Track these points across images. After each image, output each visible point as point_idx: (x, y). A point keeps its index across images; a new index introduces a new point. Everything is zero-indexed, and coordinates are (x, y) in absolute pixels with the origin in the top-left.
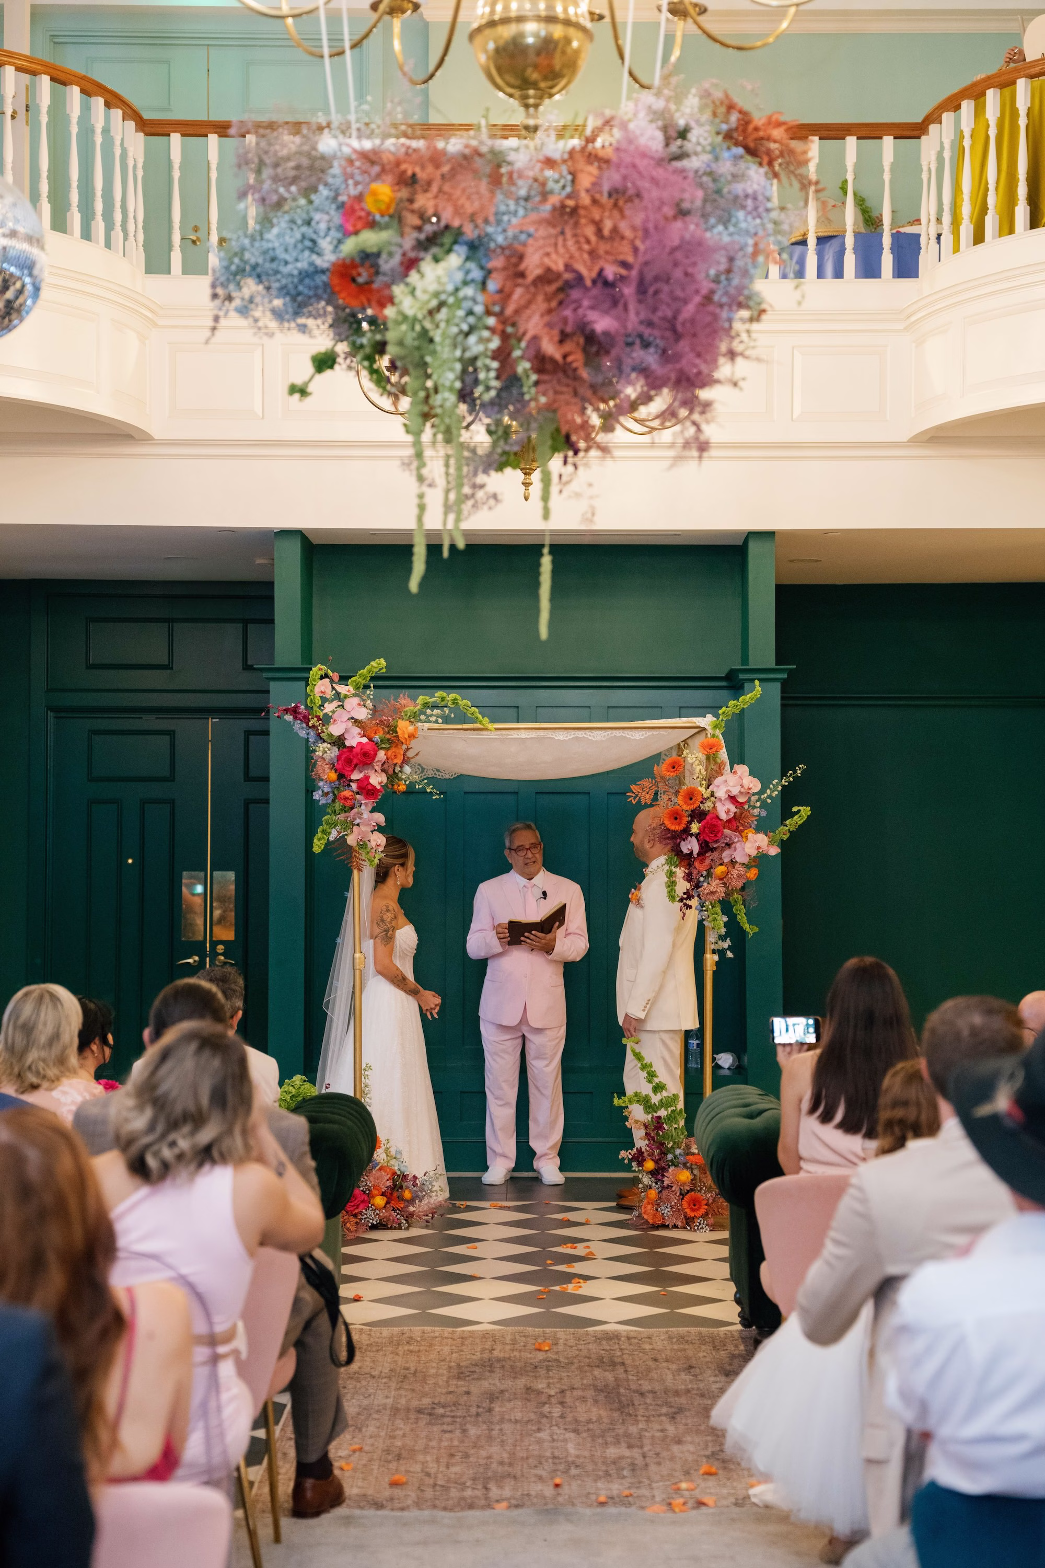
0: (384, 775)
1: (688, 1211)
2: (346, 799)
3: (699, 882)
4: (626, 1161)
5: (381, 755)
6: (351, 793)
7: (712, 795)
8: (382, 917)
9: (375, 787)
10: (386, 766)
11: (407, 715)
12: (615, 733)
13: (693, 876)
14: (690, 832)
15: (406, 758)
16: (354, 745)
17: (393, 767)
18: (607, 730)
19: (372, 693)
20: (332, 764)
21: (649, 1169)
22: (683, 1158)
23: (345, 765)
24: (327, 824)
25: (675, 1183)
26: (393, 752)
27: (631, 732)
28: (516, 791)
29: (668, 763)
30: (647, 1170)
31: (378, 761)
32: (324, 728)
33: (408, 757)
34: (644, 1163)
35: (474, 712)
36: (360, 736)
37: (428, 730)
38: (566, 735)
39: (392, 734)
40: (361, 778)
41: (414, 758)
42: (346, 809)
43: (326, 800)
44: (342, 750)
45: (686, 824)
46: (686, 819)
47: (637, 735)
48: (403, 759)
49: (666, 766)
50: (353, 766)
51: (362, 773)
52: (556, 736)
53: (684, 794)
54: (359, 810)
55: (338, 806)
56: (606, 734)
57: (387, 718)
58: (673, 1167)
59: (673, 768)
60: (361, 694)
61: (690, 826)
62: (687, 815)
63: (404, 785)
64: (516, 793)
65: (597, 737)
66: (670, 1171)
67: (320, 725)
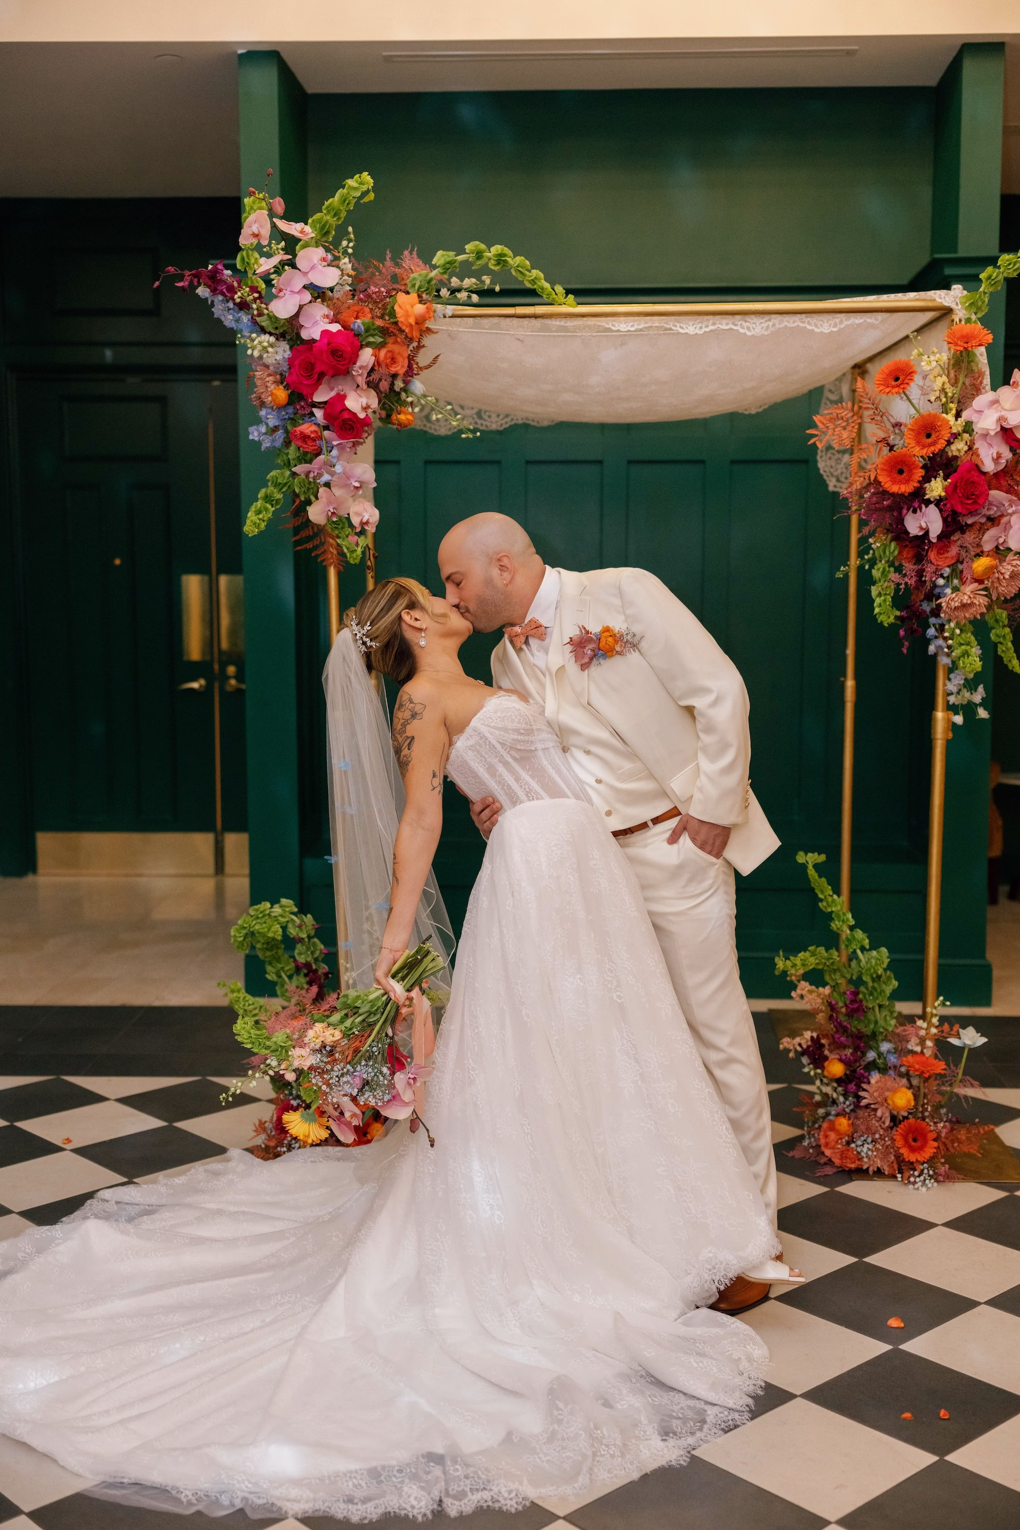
0: (373, 393)
1: (904, 1151)
2: (305, 438)
3: (935, 586)
4: (791, 1055)
5: (367, 356)
6: (314, 428)
7: (968, 428)
9: (355, 414)
10: (375, 376)
11: (414, 286)
12: (787, 321)
13: (926, 576)
14: (927, 497)
15: (415, 366)
16: (317, 337)
17: (390, 379)
18: (773, 316)
19: (351, 245)
20: (279, 373)
21: (835, 1075)
22: (895, 1058)
23: (303, 376)
24: (275, 486)
25: (883, 1105)
26: (388, 351)
27: (815, 319)
28: (600, 458)
29: (887, 371)
30: (830, 1076)
31: (361, 367)
32: (263, 306)
33: (417, 364)
34: (826, 1064)
35: (535, 278)
36: (327, 320)
37: (453, 316)
38: (700, 325)
39: (387, 318)
40: (331, 399)
41: (428, 367)
42: (307, 458)
43: (273, 441)
44: (296, 346)
45: (919, 482)
46: (920, 473)
47: (826, 324)
48: (408, 367)
49: (883, 376)
50: (316, 376)
51: (332, 389)
52: (681, 327)
53: (916, 428)
54: (329, 458)
55: (292, 452)
56: (770, 324)
57: (377, 290)
58: (877, 1074)
59: (897, 379)
60: (330, 243)
61: (927, 485)
62: (921, 465)
63: (410, 414)
64: (600, 462)
65: (754, 328)
66: (873, 1081)
67: (255, 300)
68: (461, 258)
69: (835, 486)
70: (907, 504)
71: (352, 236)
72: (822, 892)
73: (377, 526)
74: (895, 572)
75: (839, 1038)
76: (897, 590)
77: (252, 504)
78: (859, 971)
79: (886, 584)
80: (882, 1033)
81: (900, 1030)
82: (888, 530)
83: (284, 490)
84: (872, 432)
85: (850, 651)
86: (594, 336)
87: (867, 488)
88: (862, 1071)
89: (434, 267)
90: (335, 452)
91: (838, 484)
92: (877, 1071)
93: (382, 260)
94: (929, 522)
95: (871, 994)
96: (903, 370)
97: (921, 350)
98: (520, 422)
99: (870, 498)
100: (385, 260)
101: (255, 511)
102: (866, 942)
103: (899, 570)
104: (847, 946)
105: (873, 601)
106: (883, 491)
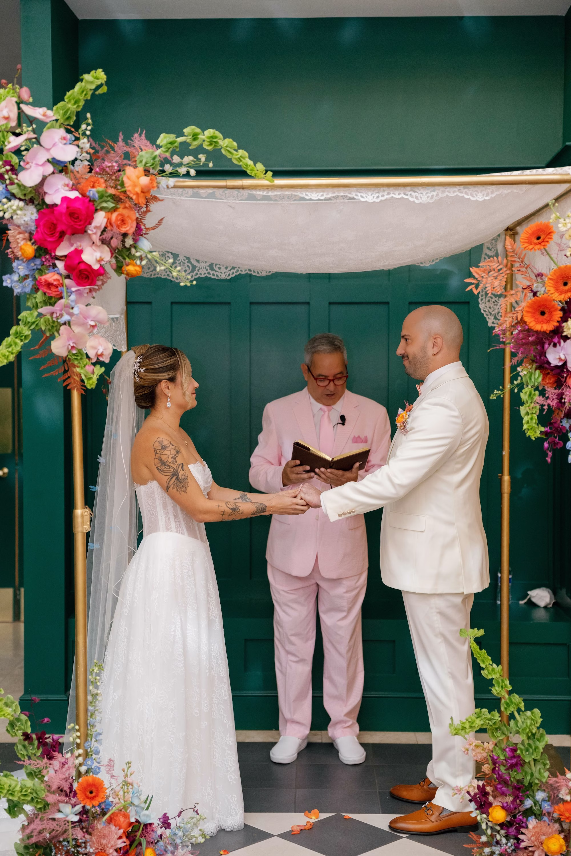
0: (106, 249)
2: (49, 285)
5: (100, 218)
6: (57, 277)
8: (160, 459)
9: (90, 266)
10: (108, 235)
11: (141, 162)
12: (448, 191)
13: (565, 399)
14: (564, 334)
15: (143, 227)
16: (58, 202)
17: (121, 238)
18: (437, 187)
19: (89, 128)
20: (28, 232)
21: (498, 820)
22: (548, 805)
23: (46, 233)
24: (24, 324)
25: (539, 848)
26: (119, 215)
27: (472, 190)
28: (308, 301)
29: (530, 232)
30: (494, 821)
31: (96, 227)
32: (14, 176)
33: (144, 225)
34: (490, 810)
35: (241, 156)
36: (67, 188)
37: (175, 187)
38: (377, 195)
39: (119, 187)
40: (70, 253)
41: (154, 228)
42: (50, 301)
43: (23, 287)
44: (42, 210)
45: (558, 322)
46: (560, 314)
47: (480, 194)
48: (137, 227)
49: (527, 236)
50: (57, 235)
51: (72, 245)
52: (362, 197)
53: (555, 277)
54: (70, 302)
55: (39, 296)
56: (435, 194)
57: (110, 164)
58: (534, 820)
59: (538, 238)
60: (72, 126)
61: (564, 324)
62: (559, 308)
63: (138, 266)
64: (308, 303)
65: (421, 198)
66: (530, 826)
67: (7, 171)
68: (181, 139)
69: (493, 323)
70: (548, 340)
71: (90, 121)
72: (483, 662)
73: (110, 358)
74: (539, 395)
75: (500, 788)
76: (542, 410)
77: (4, 339)
78: (517, 730)
79: (533, 404)
80: (537, 784)
81: (553, 780)
82: (533, 361)
83: (32, 327)
84: (521, 281)
85: (506, 453)
86: (291, 204)
87: (514, 327)
88: (521, 817)
89: (159, 147)
90: (73, 297)
91: (495, 321)
92: (533, 817)
93: (116, 141)
94: (567, 354)
95: (527, 750)
96: (544, 231)
97: (558, 214)
98: (244, 272)
99: (518, 334)
100: (118, 141)
101: (6, 345)
102: (522, 705)
103: (542, 393)
104: (506, 709)
105: (522, 419)
106: (528, 329)
